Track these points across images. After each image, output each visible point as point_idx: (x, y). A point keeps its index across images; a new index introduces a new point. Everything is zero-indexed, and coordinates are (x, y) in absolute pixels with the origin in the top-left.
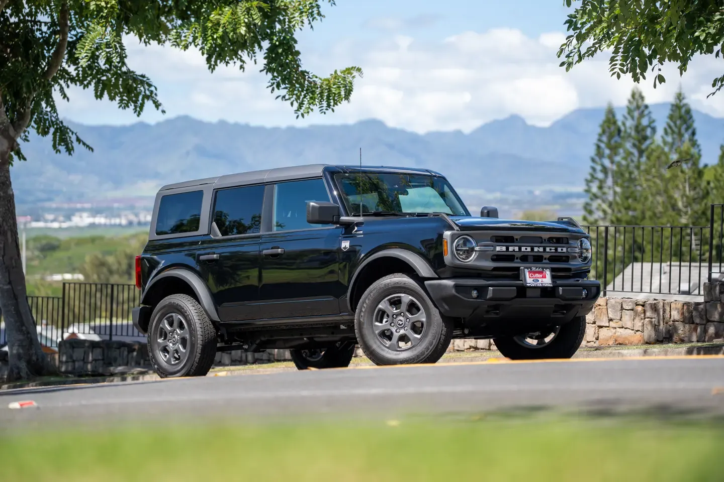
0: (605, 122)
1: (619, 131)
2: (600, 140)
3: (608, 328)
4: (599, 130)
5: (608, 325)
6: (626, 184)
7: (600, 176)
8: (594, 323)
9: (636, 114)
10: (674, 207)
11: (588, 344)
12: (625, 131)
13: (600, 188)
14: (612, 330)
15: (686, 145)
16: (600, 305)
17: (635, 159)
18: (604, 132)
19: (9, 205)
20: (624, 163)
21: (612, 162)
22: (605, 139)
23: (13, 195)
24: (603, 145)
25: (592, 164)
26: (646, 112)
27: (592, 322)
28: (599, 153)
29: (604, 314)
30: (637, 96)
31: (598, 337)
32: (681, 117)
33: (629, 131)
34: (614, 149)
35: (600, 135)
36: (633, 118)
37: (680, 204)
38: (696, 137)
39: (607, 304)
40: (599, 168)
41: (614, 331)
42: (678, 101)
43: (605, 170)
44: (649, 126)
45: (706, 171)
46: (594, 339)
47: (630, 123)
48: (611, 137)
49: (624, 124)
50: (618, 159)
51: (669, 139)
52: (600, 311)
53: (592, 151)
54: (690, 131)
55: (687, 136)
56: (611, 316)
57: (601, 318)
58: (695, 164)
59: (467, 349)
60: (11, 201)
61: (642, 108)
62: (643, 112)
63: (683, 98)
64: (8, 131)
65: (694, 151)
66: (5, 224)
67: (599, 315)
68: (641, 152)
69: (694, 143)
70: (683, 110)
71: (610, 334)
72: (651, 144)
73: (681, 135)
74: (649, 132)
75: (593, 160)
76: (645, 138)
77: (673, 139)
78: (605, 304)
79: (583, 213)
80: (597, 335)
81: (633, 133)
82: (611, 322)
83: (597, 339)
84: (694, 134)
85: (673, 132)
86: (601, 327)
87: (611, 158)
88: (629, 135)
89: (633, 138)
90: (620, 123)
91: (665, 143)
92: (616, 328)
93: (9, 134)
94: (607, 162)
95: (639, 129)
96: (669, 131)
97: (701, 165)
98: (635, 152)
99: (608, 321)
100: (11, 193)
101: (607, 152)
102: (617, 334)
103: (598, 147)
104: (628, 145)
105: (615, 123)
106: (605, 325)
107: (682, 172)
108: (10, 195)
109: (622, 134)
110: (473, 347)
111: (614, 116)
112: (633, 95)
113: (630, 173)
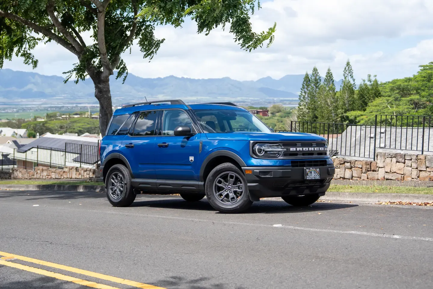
0: (305, 77)
1: (310, 80)
2: (303, 83)
3: (425, 172)
4: (304, 80)
5: (426, 170)
6: (312, 97)
7: (304, 94)
8: (417, 168)
9: (315, 75)
10: (328, 104)
11: (413, 179)
12: (312, 80)
13: (304, 98)
14: (428, 172)
15: (331, 85)
16: (420, 159)
17: (315, 89)
18: (305, 80)
19: (109, 101)
20: (311, 90)
21: (308, 90)
22: (305, 83)
23: (111, 96)
24: (304, 85)
25: (301, 90)
26: (318, 75)
27: (415, 168)
28: (303, 87)
29: (423, 164)
30: (315, 70)
31: (419, 176)
32: (329, 76)
33: (313, 80)
34: (308, 86)
35: (304, 81)
36: (314, 76)
37: (329, 104)
38: (334, 83)
39: (425, 158)
40: (303, 92)
41: (429, 173)
42: (328, 71)
43: (305, 93)
44: (319, 79)
45: (337, 93)
46: (416, 177)
47: (313, 78)
48: (307, 82)
49: (311, 78)
50: (309, 89)
51: (326, 83)
52: (421, 162)
53: (301, 87)
54: (332, 81)
55: (331, 83)
56: (427, 165)
57: (422, 166)
58: (334, 91)
59: (339, 178)
60: (110, 100)
61: (317, 73)
62: (317, 74)
63: (330, 70)
64: (109, 66)
65: (333, 87)
66: (107, 110)
67: (420, 164)
68: (316, 87)
69: (333, 85)
70: (330, 74)
71: (427, 175)
72: (320, 84)
73: (329, 82)
74: (319, 81)
75: (302, 89)
76: (318, 83)
77: (327, 83)
78: (424, 158)
79: (298, 106)
80: (418, 175)
81: (314, 81)
82: (427, 169)
83: (418, 177)
84: (333, 82)
85: (327, 81)
86: (421, 171)
87: (307, 89)
88: (313, 82)
89: (314, 83)
90: (310, 78)
91: (324, 84)
92: (430, 172)
93: (109, 67)
94: (306, 90)
95: (316, 80)
96: (326, 80)
97: (335, 91)
98: (315, 87)
99: (425, 168)
100: (110, 96)
101: (306, 87)
102: (431, 175)
103: (303, 85)
104: (312, 85)
105: (308, 78)
106: (423, 170)
107: (330, 93)
108: (109, 96)
109: (310, 81)
110: (342, 178)
111: (308, 76)
112: (314, 69)
113: (313, 93)
